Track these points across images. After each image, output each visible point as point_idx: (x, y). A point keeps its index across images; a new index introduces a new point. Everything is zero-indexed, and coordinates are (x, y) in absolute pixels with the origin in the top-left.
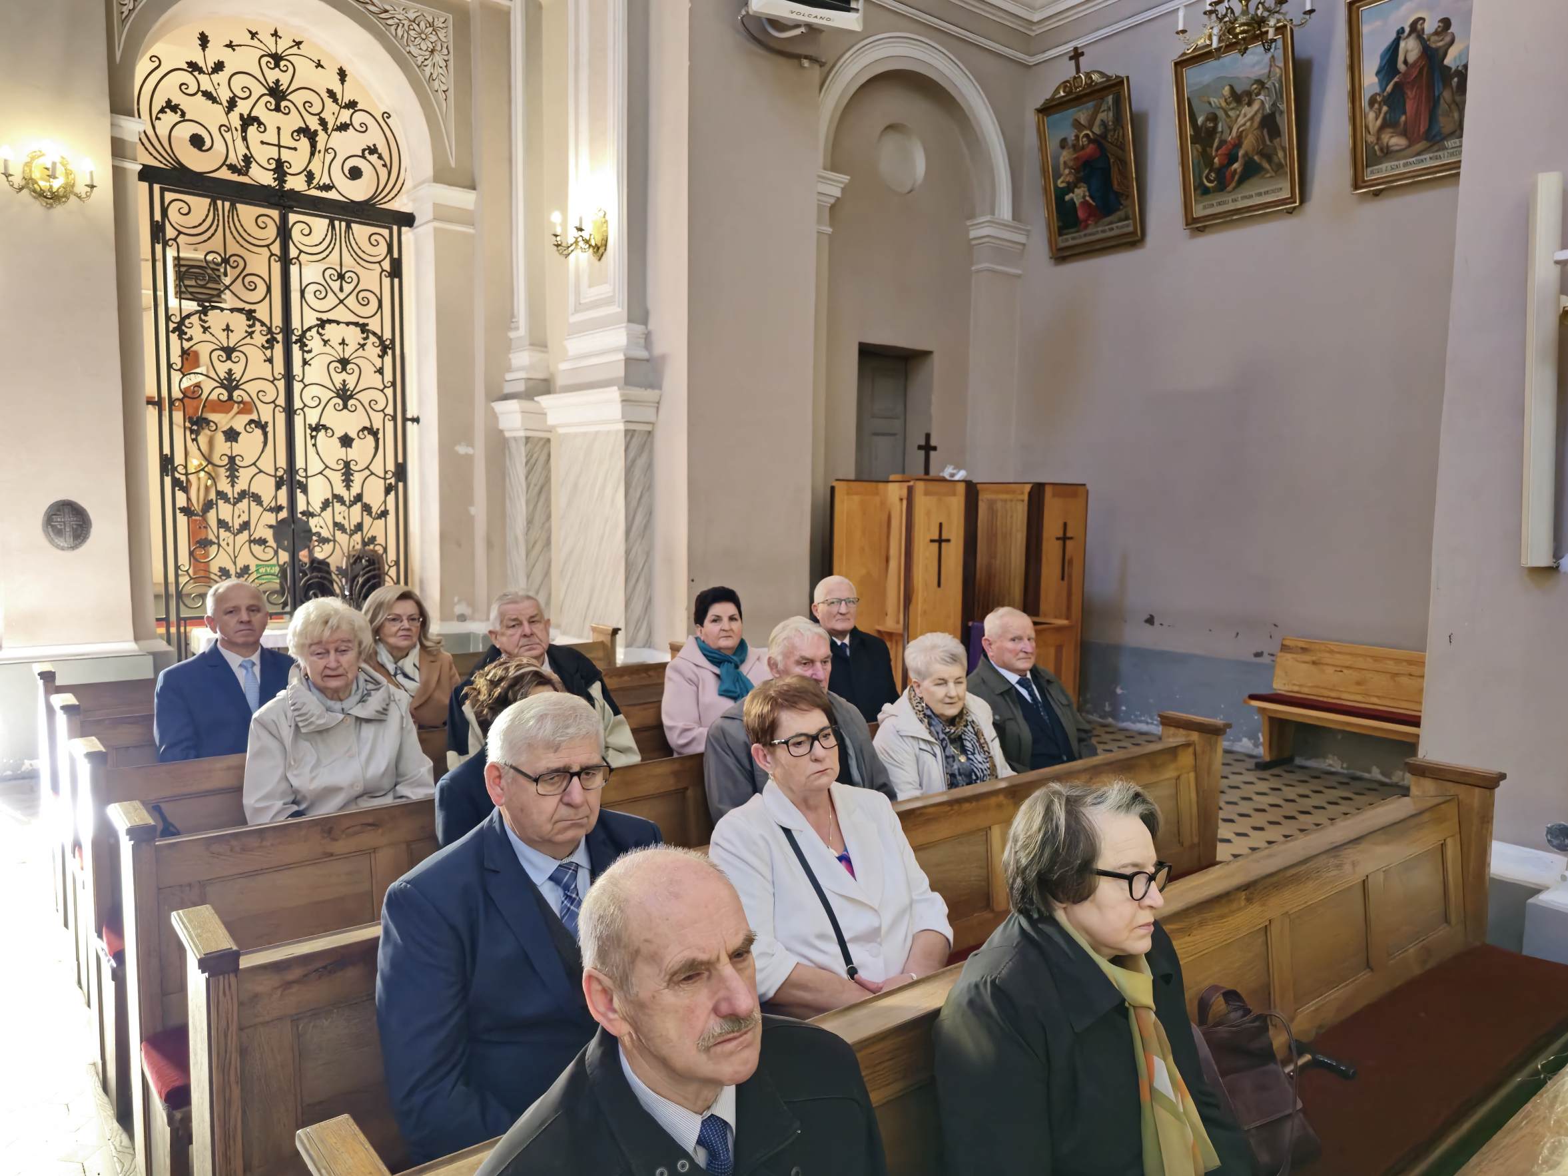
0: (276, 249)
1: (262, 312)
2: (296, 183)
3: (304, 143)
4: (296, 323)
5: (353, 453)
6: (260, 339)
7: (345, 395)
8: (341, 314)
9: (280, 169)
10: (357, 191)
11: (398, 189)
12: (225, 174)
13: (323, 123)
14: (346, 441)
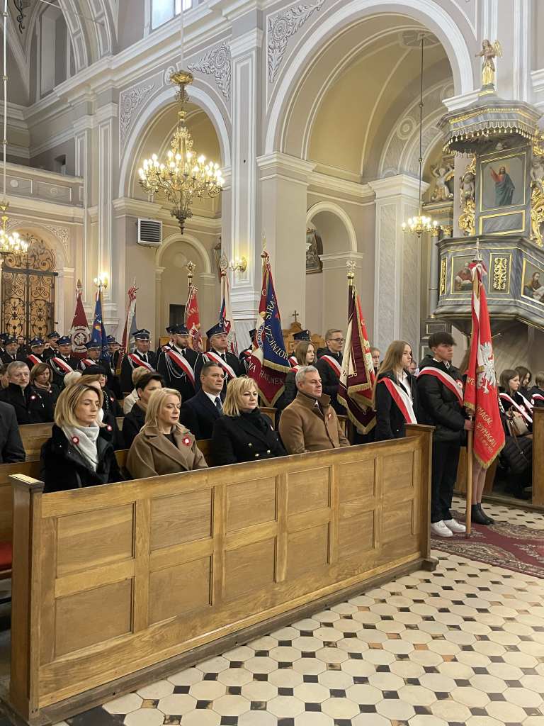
0: (26, 283)
1: (22, 299)
2: (31, 268)
3: (33, 259)
4: (30, 301)
5: (42, 332)
6: (22, 305)
7: (40, 317)
8: (41, 298)
9: (28, 265)
10: (45, 269)
11: (54, 267)
12: (16, 267)
13: (37, 253)
14: (40, 329)
